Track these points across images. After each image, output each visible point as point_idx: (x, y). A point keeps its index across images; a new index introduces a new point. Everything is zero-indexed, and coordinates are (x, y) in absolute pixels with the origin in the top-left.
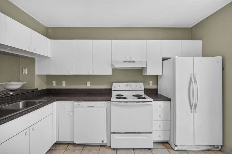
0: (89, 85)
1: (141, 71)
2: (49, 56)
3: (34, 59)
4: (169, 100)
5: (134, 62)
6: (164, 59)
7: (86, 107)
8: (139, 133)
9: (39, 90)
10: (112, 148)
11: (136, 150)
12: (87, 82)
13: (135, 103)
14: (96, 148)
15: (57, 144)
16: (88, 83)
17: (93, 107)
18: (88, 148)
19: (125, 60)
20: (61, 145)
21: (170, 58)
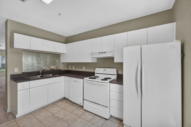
2: (64, 53)
3: (60, 54)
7: (74, 81)
8: (98, 104)
9: (62, 70)
10: (84, 109)
11: (97, 116)
13: (97, 83)
14: (78, 106)
15: (65, 98)
17: (76, 81)
18: (75, 105)
19: (100, 52)
20: (66, 100)
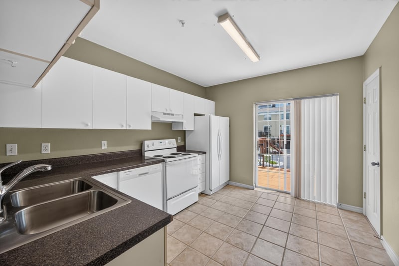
0: (106, 147)
1: (170, 125)
4: (205, 153)
5: (173, 115)
6: (196, 115)
12: (102, 142)
16: (104, 143)
17: (147, 173)
19: (166, 112)
21: (204, 115)
